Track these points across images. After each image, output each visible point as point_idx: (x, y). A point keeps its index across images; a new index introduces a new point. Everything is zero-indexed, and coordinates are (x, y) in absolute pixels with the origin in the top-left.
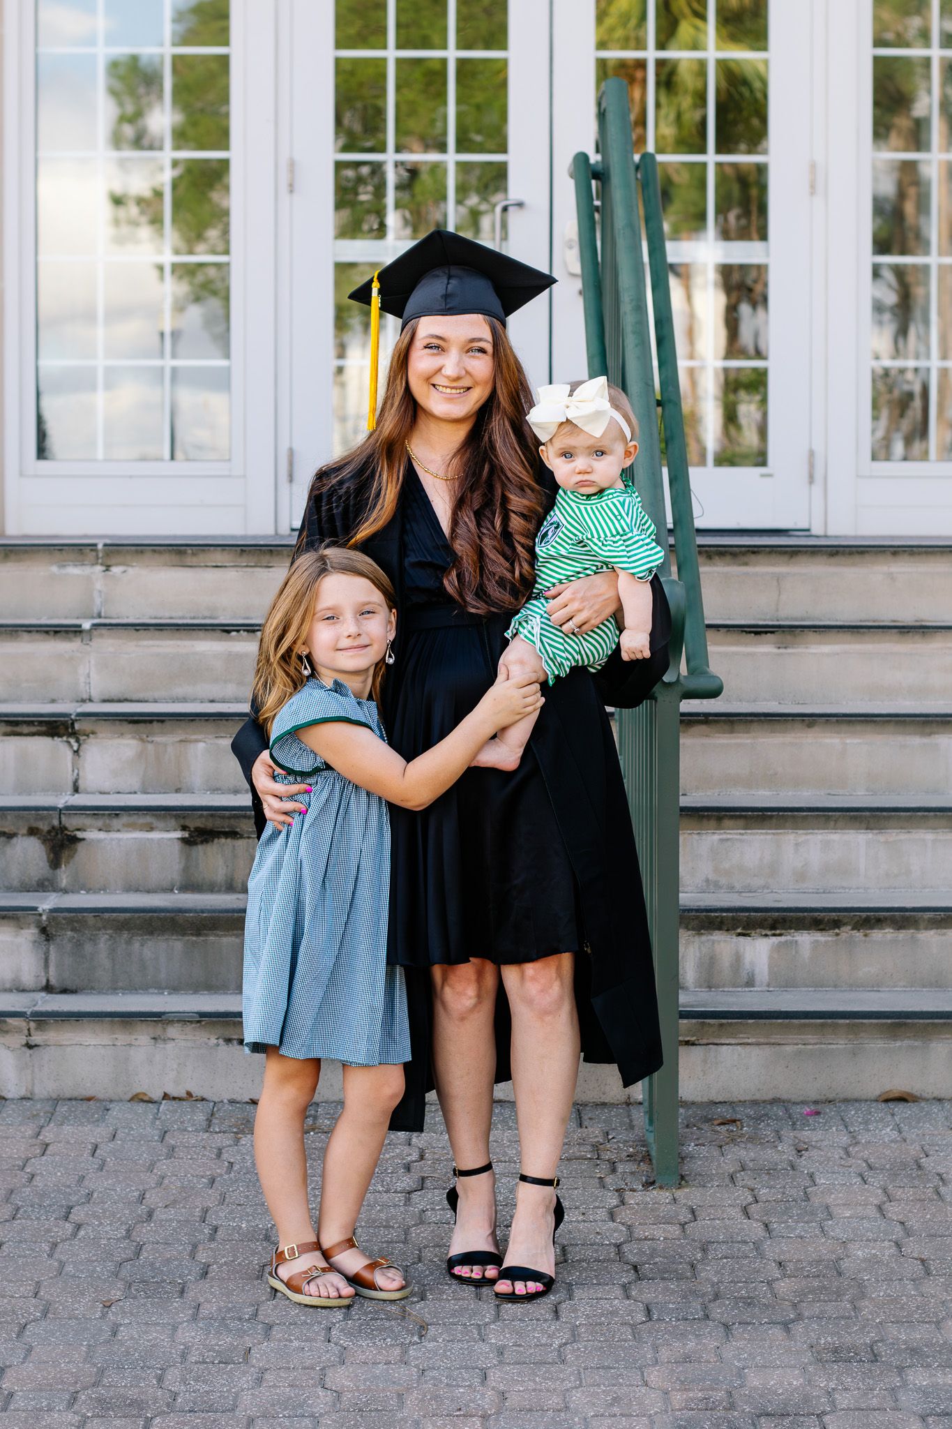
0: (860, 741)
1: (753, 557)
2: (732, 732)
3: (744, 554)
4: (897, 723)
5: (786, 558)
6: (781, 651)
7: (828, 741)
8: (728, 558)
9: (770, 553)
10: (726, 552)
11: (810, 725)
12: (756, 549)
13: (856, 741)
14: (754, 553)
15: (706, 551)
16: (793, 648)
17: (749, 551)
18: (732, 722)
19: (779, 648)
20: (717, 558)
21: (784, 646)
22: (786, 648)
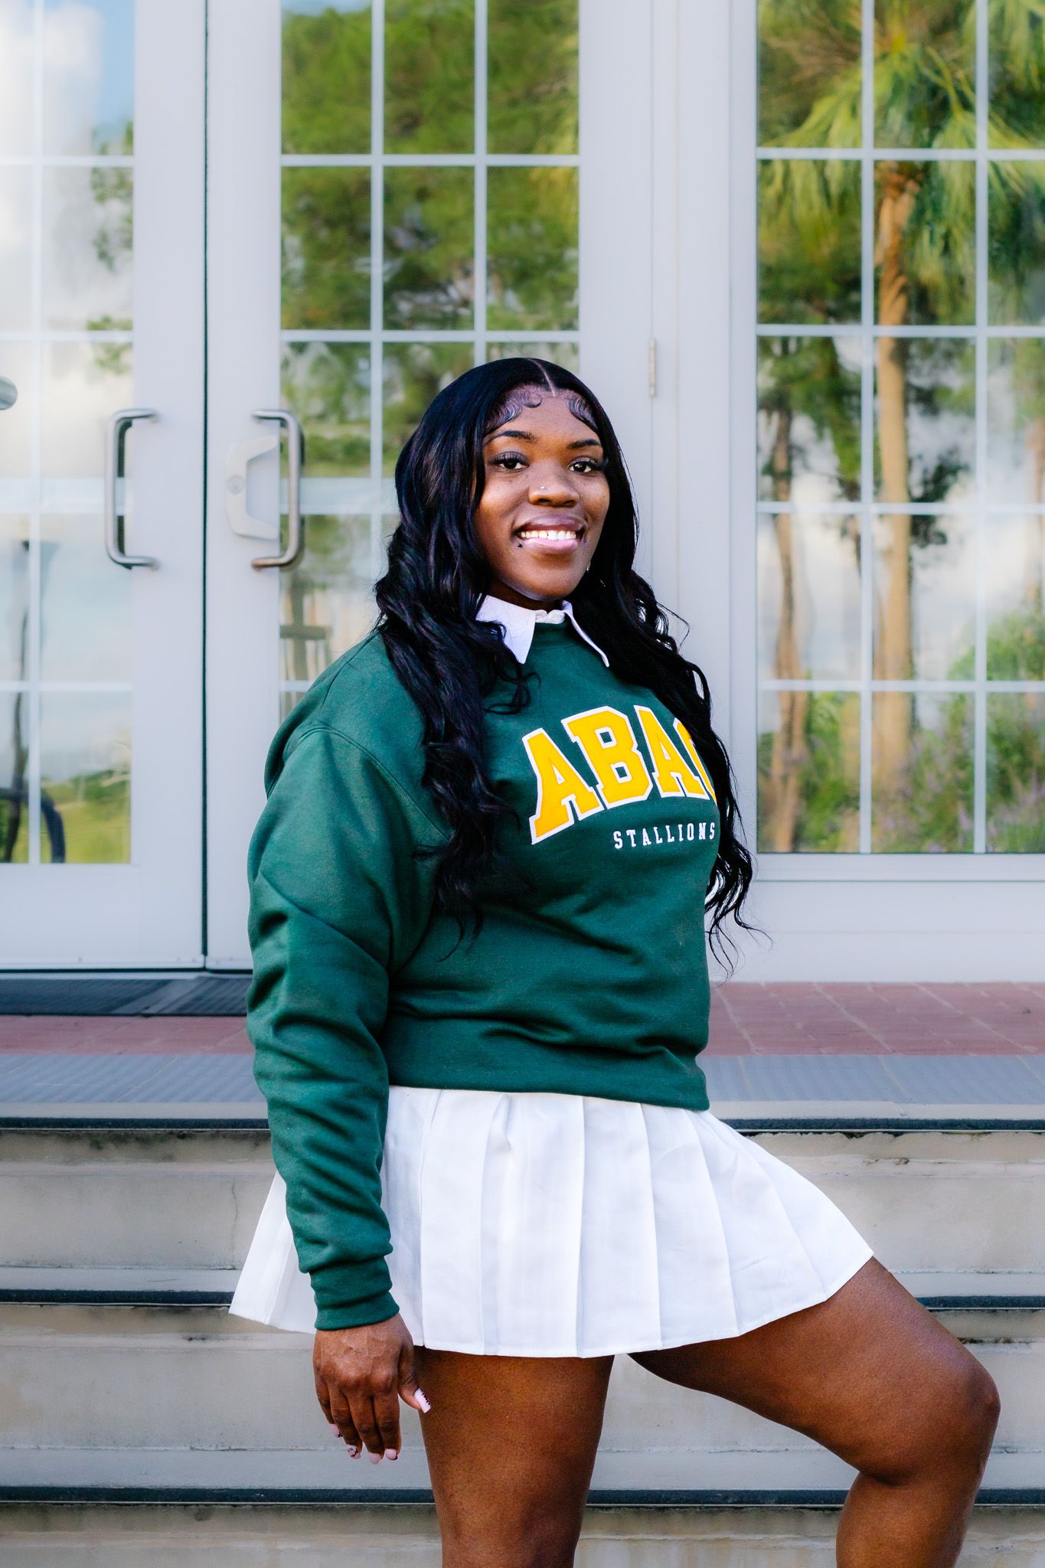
0: (306, 1546)
1: (182, 1145)
2: (46, 1527)
3: (163, 1139)
4: (376, 1511)
5: (245, 1147)
6: (195, 1344)
7: (241, 1545)
8: (134, 1147)
9: (214, 1136)
10: (127, 1135)
11: (201, 1516)
12: (185, 1130)
13: (298, 1546)
14: (182, 1136)
15: (90, 1135)
16: (218, 1339)
17: (171, 1133)
18: (43, 1509)
19: (191, 1339)
20: (111, 1146)
21: (200, 1335)
22: (203, 1339)
